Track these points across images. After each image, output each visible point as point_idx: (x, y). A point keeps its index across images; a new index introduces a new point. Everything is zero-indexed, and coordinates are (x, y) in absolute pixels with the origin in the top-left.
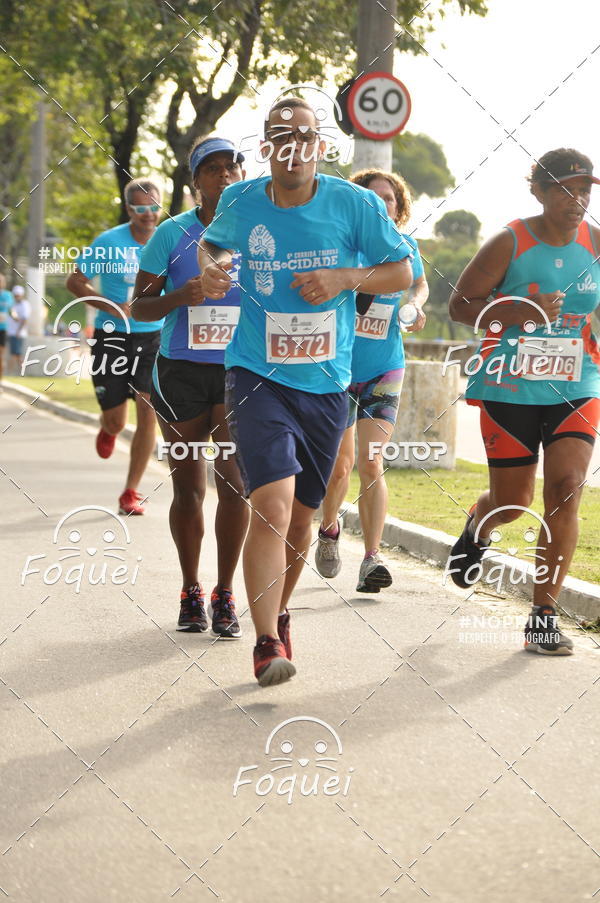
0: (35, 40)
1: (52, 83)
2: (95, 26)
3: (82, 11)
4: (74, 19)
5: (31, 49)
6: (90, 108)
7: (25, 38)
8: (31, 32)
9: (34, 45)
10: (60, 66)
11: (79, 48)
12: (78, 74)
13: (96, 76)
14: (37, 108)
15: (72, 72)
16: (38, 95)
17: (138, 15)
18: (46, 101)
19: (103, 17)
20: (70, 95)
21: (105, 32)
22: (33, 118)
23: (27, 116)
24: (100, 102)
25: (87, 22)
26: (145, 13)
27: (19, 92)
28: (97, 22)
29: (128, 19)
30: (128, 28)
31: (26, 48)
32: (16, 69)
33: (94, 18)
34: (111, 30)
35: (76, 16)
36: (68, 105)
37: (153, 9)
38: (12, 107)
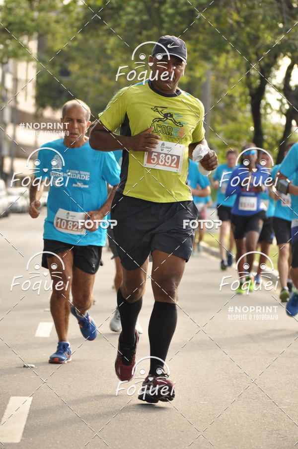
0: (207, 34)
1: (215, 58)
2: (243, 25)
3: (235, 16)
4: (230, 21)
5: (204, 39)
6: (238, 74)
7: (201, 33)
8: (204, 29)
9: (207, 37)
10: (220, 48)
11: (233, 38)
12: (232, 53)
13: (242, 55)
14: (206, 74)
15: (228, 52)
16: (208, 66)
17: (269, 19)
18: (212, 69)
19: (247, 20)
20: (226, 66)
21: (248, 29)
22: (204, 80)
23: (200, 79)
24: (243, 70)
25: (238, 23)
26: (273, 18)
27: (196, 64)
28: (244, 23)
29: (263, 21)
30: (262, 26)
31: (201, 37)
32: (195, 51)
33: (242, 20)
34: (252, 28)
35: (232, 19)
36: (225, 72)
37: (278, 15)
38: (192, 73)
